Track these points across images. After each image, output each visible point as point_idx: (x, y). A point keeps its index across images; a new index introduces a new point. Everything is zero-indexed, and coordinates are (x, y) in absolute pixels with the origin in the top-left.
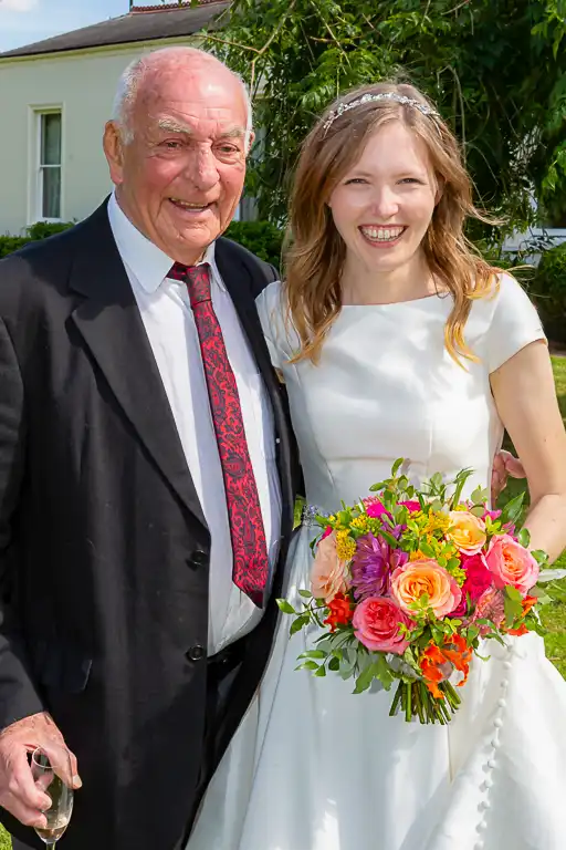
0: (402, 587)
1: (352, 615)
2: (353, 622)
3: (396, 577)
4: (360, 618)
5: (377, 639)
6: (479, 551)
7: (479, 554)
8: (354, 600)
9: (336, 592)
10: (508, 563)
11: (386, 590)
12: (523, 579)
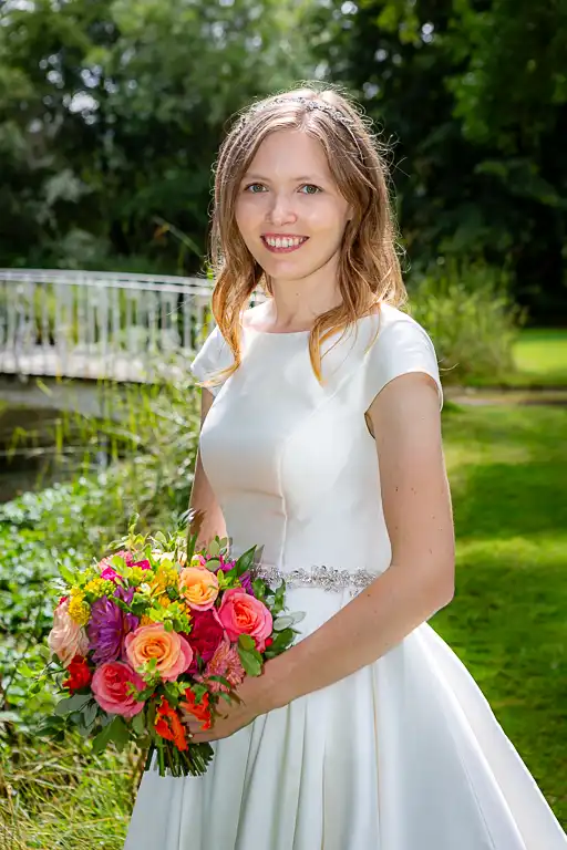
0: (136, 651)
1: (90, 680)
2: (92, 686)
3: (129, 643)
4: (98, 683)
5: (115, 701)
6: (211, 606)
7: (211, 610)
8: (91, 664)
9: (72, 657)
10: (240, 618)
11: (121, 654)
12: (257, 631)
